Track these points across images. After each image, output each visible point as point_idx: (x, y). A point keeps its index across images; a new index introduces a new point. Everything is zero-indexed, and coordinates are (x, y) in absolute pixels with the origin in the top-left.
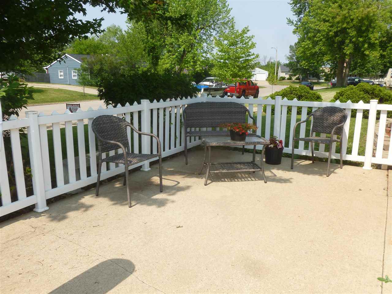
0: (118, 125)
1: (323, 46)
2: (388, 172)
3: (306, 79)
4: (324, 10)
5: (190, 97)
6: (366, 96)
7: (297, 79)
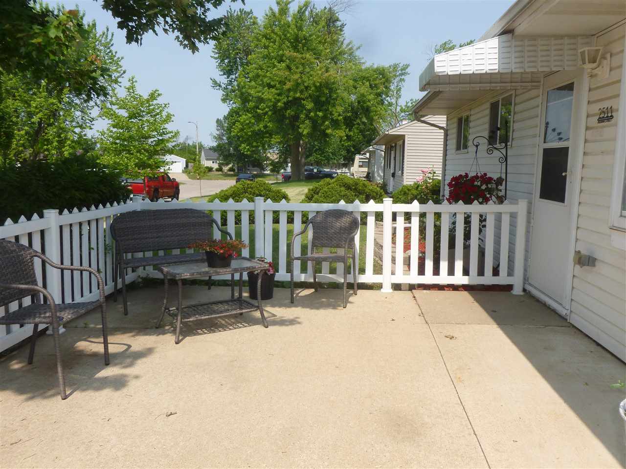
0: (18, 256)
1: (270, 121)
2: (412, 293)
3: (244, 170)
4: (267, 71)
5: (110, 204)
6: (348, 193)
7: (231, 170)
